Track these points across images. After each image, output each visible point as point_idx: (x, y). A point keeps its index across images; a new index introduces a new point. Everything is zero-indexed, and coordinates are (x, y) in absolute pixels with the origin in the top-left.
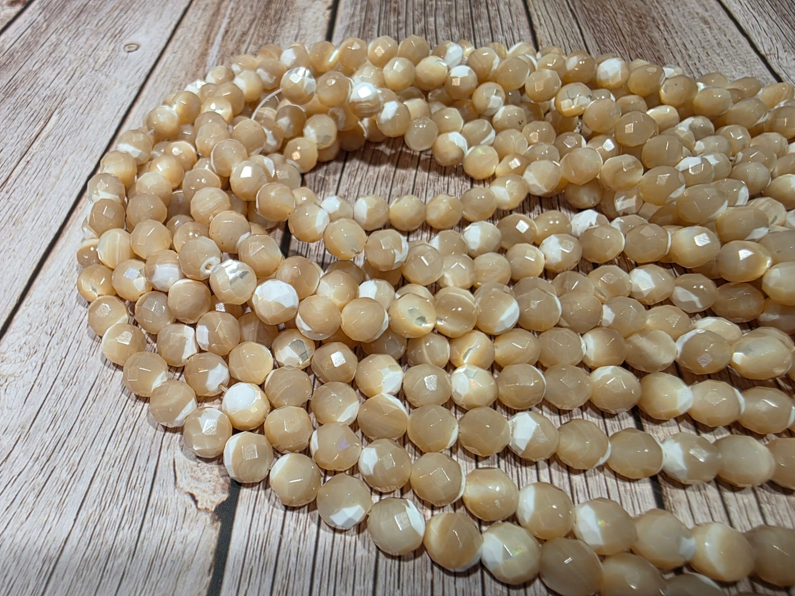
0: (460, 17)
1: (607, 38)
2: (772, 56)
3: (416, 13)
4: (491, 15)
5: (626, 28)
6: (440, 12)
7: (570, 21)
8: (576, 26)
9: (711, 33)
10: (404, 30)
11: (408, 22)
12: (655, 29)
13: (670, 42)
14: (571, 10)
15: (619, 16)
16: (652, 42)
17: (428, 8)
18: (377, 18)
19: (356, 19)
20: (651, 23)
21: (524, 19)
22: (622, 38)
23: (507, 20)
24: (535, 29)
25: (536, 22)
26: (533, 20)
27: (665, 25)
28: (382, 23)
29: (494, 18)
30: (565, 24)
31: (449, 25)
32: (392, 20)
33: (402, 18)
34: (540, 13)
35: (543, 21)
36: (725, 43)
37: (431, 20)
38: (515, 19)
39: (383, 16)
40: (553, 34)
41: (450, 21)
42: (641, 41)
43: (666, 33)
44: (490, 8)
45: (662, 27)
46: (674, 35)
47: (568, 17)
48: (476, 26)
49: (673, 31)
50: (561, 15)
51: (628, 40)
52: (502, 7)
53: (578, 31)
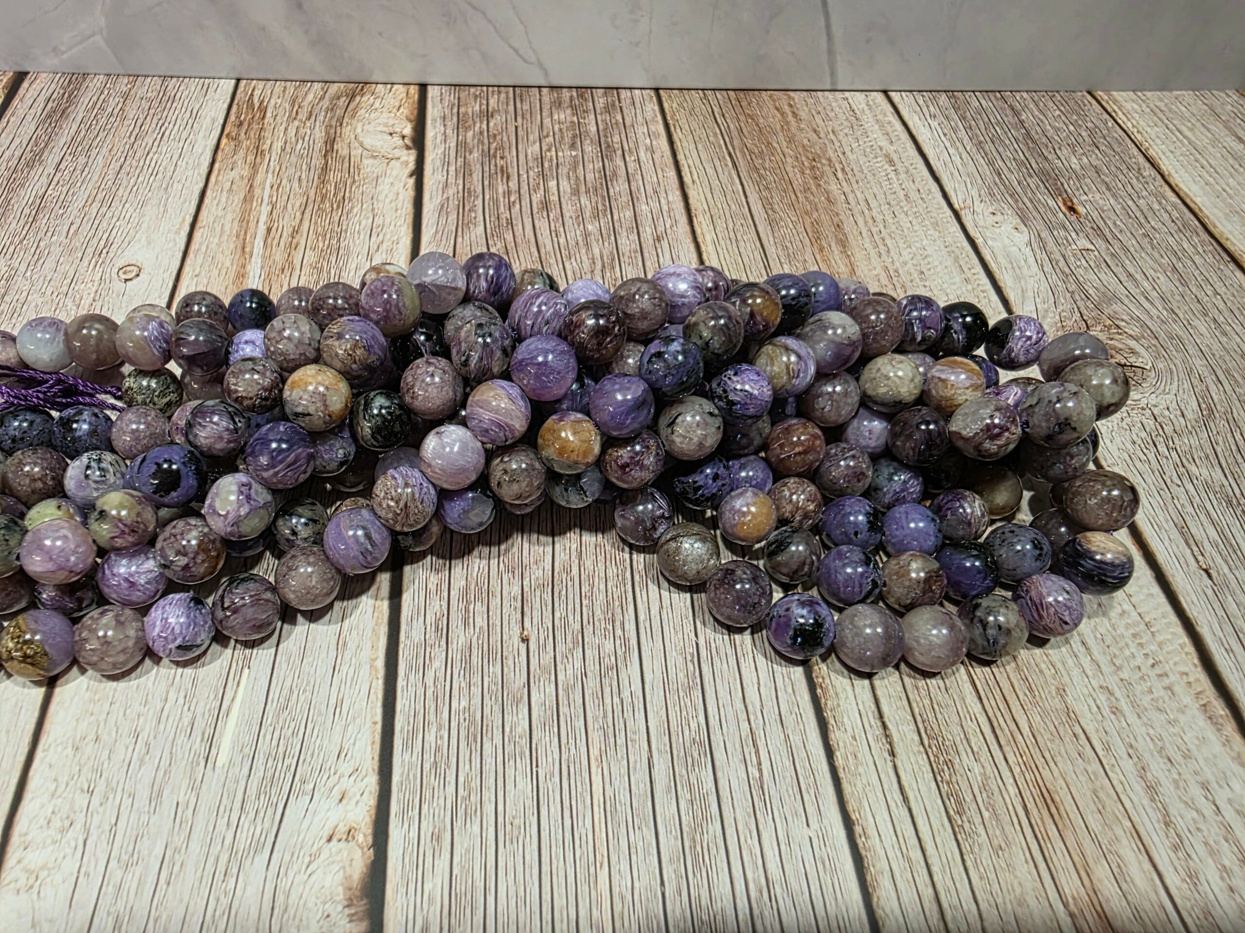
0: (590, 176)
1: (776, 199)
2: (967, 211)
3: (531, 173)
4: (630, 171)
5: (798, 180)
6: (563, 171)
7: (730, 174)
8: (737, 181)
9: (898, 180)
10: (518, 206)
11: (522, 192)
12: (832, 177)
13: (851, 197)
14: (730, 154)
15: (789, 160)
16: (830, 201)
17: (546, 165)
18: (480, 188)
19: (451, 191)
20: (827, 168)
21: (672, 174)
22: (793, 197)
23: (651, 177)
24: (687, 190)
25: (687, 179)
26: (683, 174)
27: (843, 170)
28: (487, 197)
29: (633, 175)
30: (724, 178)
31: (576, 192)
32: (500, 190)
33: (513, 185)
34: (691, 163)
35: (695, 177)
36: (913, 195)
37: (553, 184)
38: (660, 176)
39: (486, 183)
40: (709, 196)
41: (578, 186)
42: (817, 200)
43: (844, 184)
44: (627, 158)
45: (840, 174)
46: (855, 186)
47: (726, 165)
48: (611, 191)
49: (853, 181)
50: (717, 164)
51: (801, 200)
52: (642, 154)
53: (740, 187)
